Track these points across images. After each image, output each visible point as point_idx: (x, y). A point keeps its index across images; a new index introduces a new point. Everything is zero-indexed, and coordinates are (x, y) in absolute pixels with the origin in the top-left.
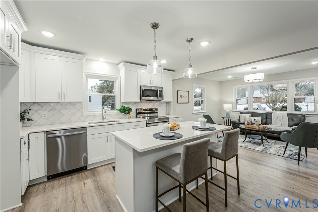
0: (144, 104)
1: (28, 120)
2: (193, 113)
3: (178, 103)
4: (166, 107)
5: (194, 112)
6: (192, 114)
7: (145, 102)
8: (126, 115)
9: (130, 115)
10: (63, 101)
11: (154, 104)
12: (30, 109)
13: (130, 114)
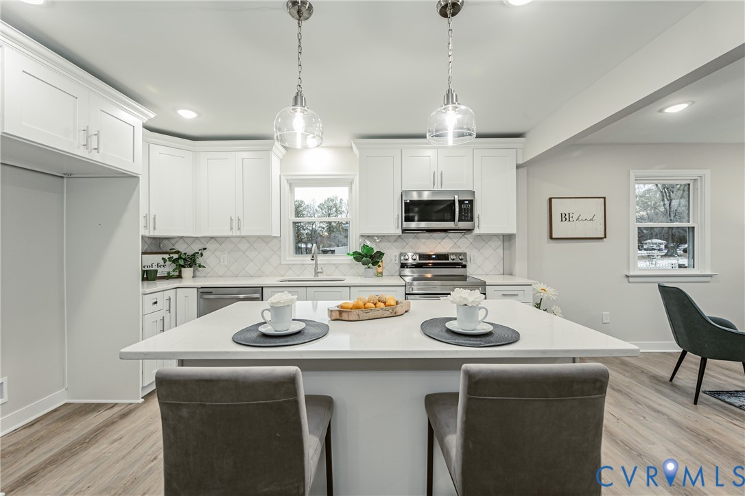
0: (423, 241)
1: (200, 266)
2: (627, 276)
3: (551, 238)
4: (500, 251)
5: (631, 273)
6: (626, 279)
7: (427, 235)
8: (369, 268)
9: (380, 270)
10: (238, 234)
11: (455, 241)
12: (205, 249)
13: (379, 266)
